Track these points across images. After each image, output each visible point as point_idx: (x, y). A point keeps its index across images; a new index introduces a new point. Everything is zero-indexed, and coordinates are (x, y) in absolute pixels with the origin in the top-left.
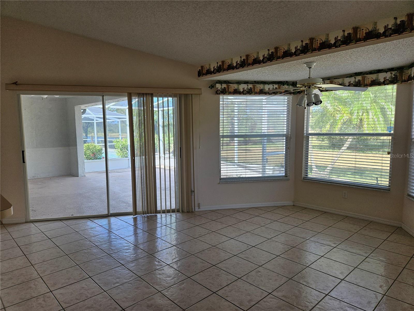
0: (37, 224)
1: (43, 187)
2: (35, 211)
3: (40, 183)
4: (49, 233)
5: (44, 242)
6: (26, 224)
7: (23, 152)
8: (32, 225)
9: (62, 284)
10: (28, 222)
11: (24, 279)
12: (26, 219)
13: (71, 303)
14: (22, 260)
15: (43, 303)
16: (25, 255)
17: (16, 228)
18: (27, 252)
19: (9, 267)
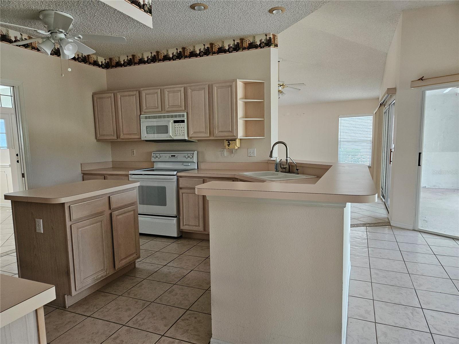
0: (425, 235)
1: (443, 199)
2: (427, 222)
3: (440, 194)
4: (435, 248)
5: (428, 256)
6: (414, 232)
7: (420, 154)
8: (419, 235)
9: (436, 308)
10: (416, 231)
11: (398, 283)
12: (414, 226)
13: (441, 332)
14: (399, 265)
15: (410, 314)
16: (404, 261)
17: (402, 232)
18: (407, 259)
19: (387, 266)
